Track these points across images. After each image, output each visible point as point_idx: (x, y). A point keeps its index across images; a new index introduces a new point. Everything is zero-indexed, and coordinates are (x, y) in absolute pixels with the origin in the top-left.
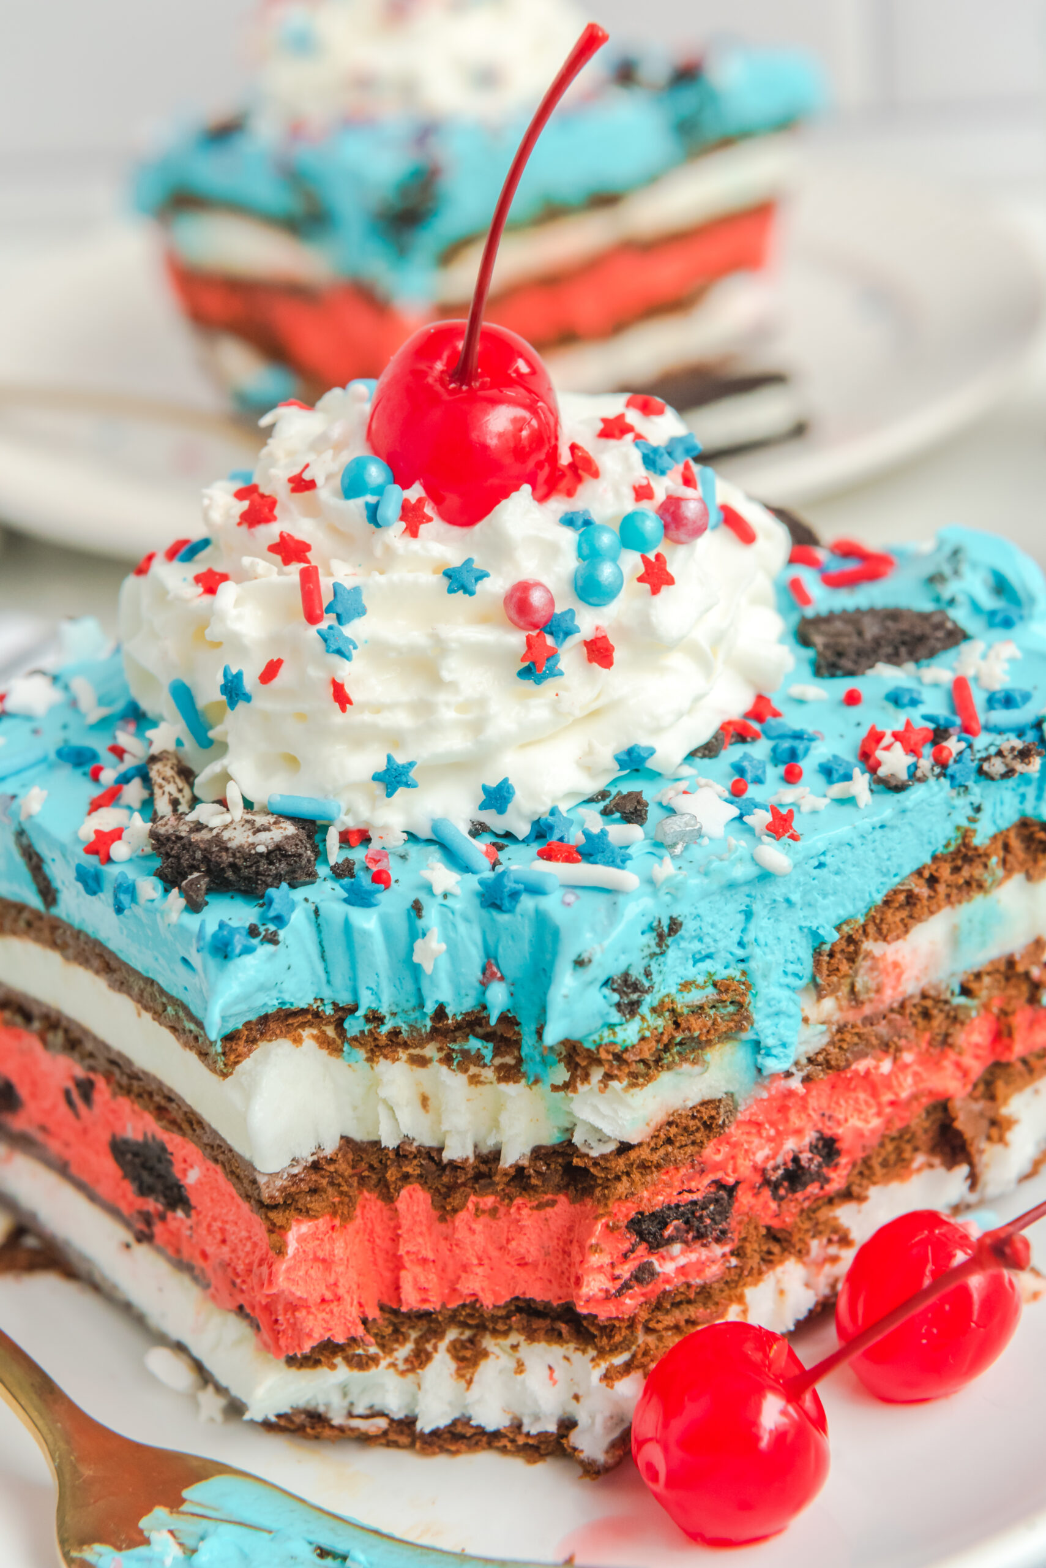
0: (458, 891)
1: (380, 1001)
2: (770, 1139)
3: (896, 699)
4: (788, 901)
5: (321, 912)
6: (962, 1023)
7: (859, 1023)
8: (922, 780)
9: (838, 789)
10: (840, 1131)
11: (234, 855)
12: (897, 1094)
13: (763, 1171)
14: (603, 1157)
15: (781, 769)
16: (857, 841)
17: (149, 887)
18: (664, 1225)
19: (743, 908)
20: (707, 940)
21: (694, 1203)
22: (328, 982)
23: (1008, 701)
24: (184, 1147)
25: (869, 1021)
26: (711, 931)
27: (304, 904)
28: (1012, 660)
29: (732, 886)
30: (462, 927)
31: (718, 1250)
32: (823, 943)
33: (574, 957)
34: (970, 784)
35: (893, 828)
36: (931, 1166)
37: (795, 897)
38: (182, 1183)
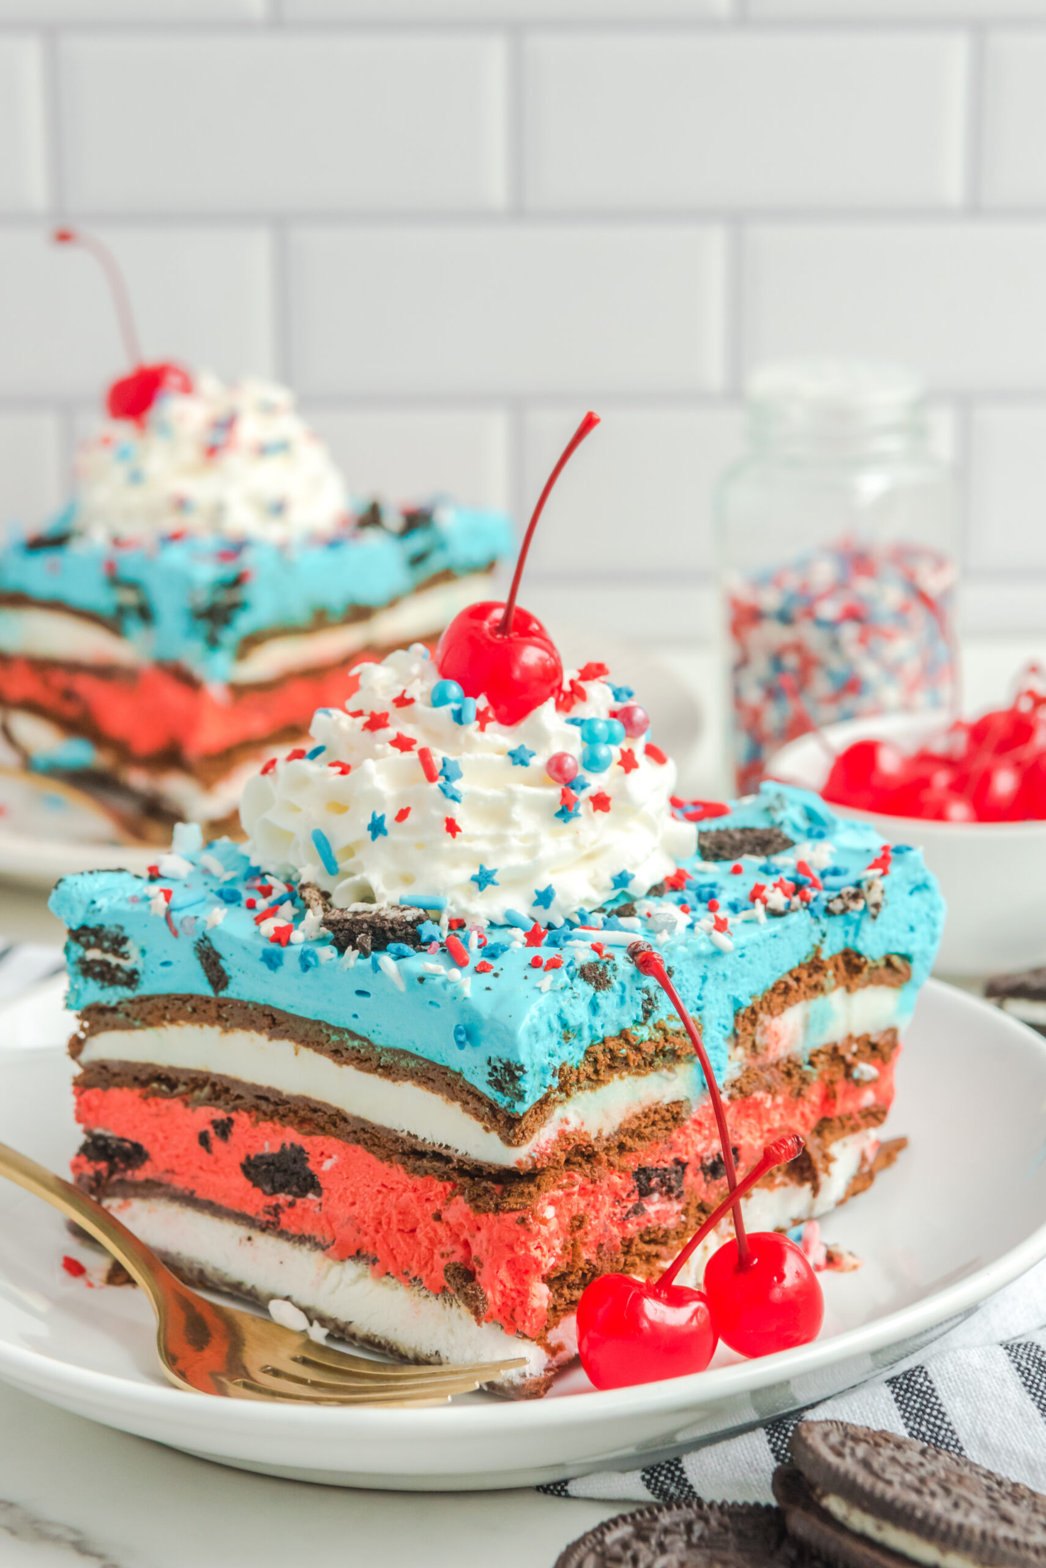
2: (705, 1138)
3: (766, 870)
4: (725, 976)
6: (808, 1084)
7: (756, 1068)
8: (795, 910)
9: (743, 915)
10: (741, 1142)
11: (391, 923)
12: (772, 1124)
13: (701, 1159)
15: (705, 906)
16: (761, 943)
17: (327, 952)
18: (649, 1179)
19: (702, 974)
20: (683, 989)
21: (665, 1170)
23: (836, 872)
24: (324, 1144)
25: (762, 1068)
26: (687, 984)
28: (831, 854)
29: (699, 956)
31: (677, 1207)
32: (740, 1008)
34: (821, 916)
35: (781, 938)
36: (785, 1185)
37: (729, 973)
38: (316, 1173)
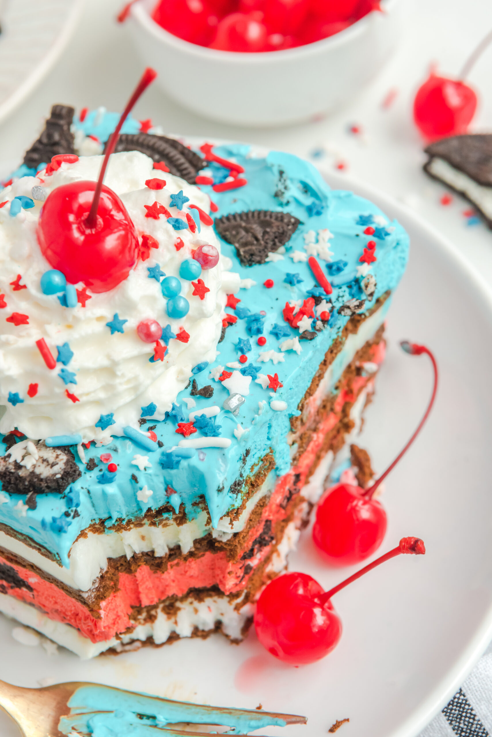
0: (150, 465)
1: (122, 514)
2: (282, 492)
3: (290, 281)
5: (91, 491)
6: (335, 400)
8: (320, 331)
9: (285, 346)
10: (301, 470)
11: (47, 482)
13: (280, 504)
14: (228, 541)
15: (255, 338)
17: (2, 497)
18: (253, 550)
19: (267, 425)
20: (258, 447)
21: (261, 534)
22: (96, 513)
23: (337, 267)
24: (26, 571)
25: (309, 428)
26: (259, 443)
27: (82, 490)
28: (330, 240)
30: (155, 479)
32: (294, 416)
33: (216, 488)
34: (337, 322)
35: (313, 357)
38: (25, 580)
